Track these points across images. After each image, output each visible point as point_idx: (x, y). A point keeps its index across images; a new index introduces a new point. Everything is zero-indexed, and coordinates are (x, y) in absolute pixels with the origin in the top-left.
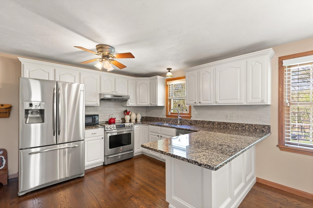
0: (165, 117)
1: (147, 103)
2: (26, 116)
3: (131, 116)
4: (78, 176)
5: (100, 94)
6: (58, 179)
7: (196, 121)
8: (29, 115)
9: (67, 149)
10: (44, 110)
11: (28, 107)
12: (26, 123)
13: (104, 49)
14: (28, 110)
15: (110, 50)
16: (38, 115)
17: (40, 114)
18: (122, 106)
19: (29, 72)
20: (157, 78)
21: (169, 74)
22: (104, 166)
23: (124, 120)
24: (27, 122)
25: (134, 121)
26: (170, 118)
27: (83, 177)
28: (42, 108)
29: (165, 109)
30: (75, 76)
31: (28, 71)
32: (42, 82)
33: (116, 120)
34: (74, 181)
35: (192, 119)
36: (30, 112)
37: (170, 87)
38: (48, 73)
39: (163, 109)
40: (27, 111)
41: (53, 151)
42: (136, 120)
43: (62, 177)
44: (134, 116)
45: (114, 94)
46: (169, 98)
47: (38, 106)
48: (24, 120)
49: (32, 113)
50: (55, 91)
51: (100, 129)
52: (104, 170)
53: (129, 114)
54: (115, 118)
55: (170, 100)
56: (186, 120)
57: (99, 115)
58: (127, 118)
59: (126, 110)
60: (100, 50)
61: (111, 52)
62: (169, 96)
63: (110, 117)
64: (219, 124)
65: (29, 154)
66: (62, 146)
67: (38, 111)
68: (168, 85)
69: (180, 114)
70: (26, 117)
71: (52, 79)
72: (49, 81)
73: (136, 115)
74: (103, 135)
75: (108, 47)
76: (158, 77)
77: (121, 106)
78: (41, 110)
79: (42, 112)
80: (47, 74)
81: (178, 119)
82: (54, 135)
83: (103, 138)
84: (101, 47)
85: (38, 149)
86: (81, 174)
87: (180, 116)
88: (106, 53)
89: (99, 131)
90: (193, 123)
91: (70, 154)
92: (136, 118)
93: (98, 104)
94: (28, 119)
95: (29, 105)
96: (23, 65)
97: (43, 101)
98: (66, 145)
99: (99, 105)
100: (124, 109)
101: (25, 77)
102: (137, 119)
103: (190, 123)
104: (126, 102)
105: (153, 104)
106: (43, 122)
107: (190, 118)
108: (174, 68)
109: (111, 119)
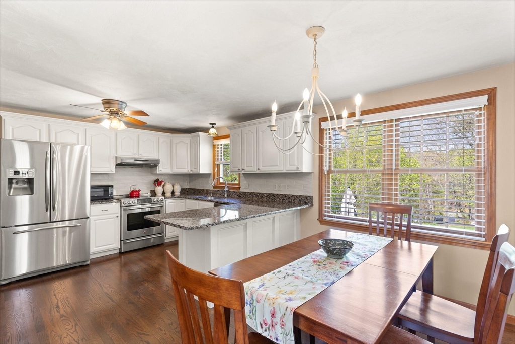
0: (212, 189)
1: (186, 169)
2: (9, 186)
3: (165, 188)
4: (80, 264)
5: (116, 158)
6: (55, 265)
7: (244, 193)
8: (13, 186)
9: (68, 228)
10: (33, 179)
11: (12, 175)
12: (9, 195)
13: (112, 105)
14: (12, 179)
15: (120, 105)
16: (26, 186)
17: (27, 184)
18: (152, 174)
19: (13, 129)
20: (199, 136)
21: (213, 131)
22: (121, 254)
23: (154, 193)
24: (11, 194)
25: (169, 194)
26: (217, 190)
27: (88, 265)
28: (31, 176)
29: (212, 178)
30: (78, 134)
31: (11, 128)
32: (31, 144)
33: (140, 193)
34: (75, 271)
35: (242, 190)
36: (14, 181)
37: (218, 148)
38: (40, 130)
39: (209, 177)
40: (10, 181)
41: (47, 230)
42: (173, 193)
43: (61, 263)
44: (169, 188)
45: (137, 157)
46: (216, 162)
47: (25, 174)
48: (7, 191)
49: (17, 183)
50: (49, 156)
51: (114, 204)
52: (119, 259)
53: (161, 185)
54: (139, 191)
55: (218, 166)
56: (234, 192)
57: (114, 187)
58: (159, 190)
59: (158, 180)
60: (107, 105)
61: (122, 107)
62: (216, 160)
63: (132, 189)
64: (268, 196)
65: (13, 233)
66: (60, 224)
67: (26, 180)
68: (214, 145)
69: (228, 184)
70: (10, 188)
71: (44, 139)
72: (40, 142)
73: (173, 187)
74: (117, 213)
75: (117, 102)
76: (201, 134)
77: (150, 174)
78: (28, 179)
79: (30, 181)
80: (38, 131)
81: (225, 191)
82: (47, 210)
83: (117, 216)
84: (107, 103)
85: (26, 228)
86: (86, 261)
87: (228, 187)
88: (115, 109)
89: (113, 208)
90: (242, 196)
91: (73, 234)
92: (173, 190)
93: (112, 171)
94: (12, 190)
95: (13, 173)
96: (4, 120)
97: (31, 168)
98: (67, 223)
99: (114, 172)
100: (155, 178)
101: (7, 138)
102: (175, 191)
103: (239, 196)
104: (155, 168)
105: (195, 171)
106: (32, 194)
107: (239, 190)
108: (219, 124)
109: (133, 191)
